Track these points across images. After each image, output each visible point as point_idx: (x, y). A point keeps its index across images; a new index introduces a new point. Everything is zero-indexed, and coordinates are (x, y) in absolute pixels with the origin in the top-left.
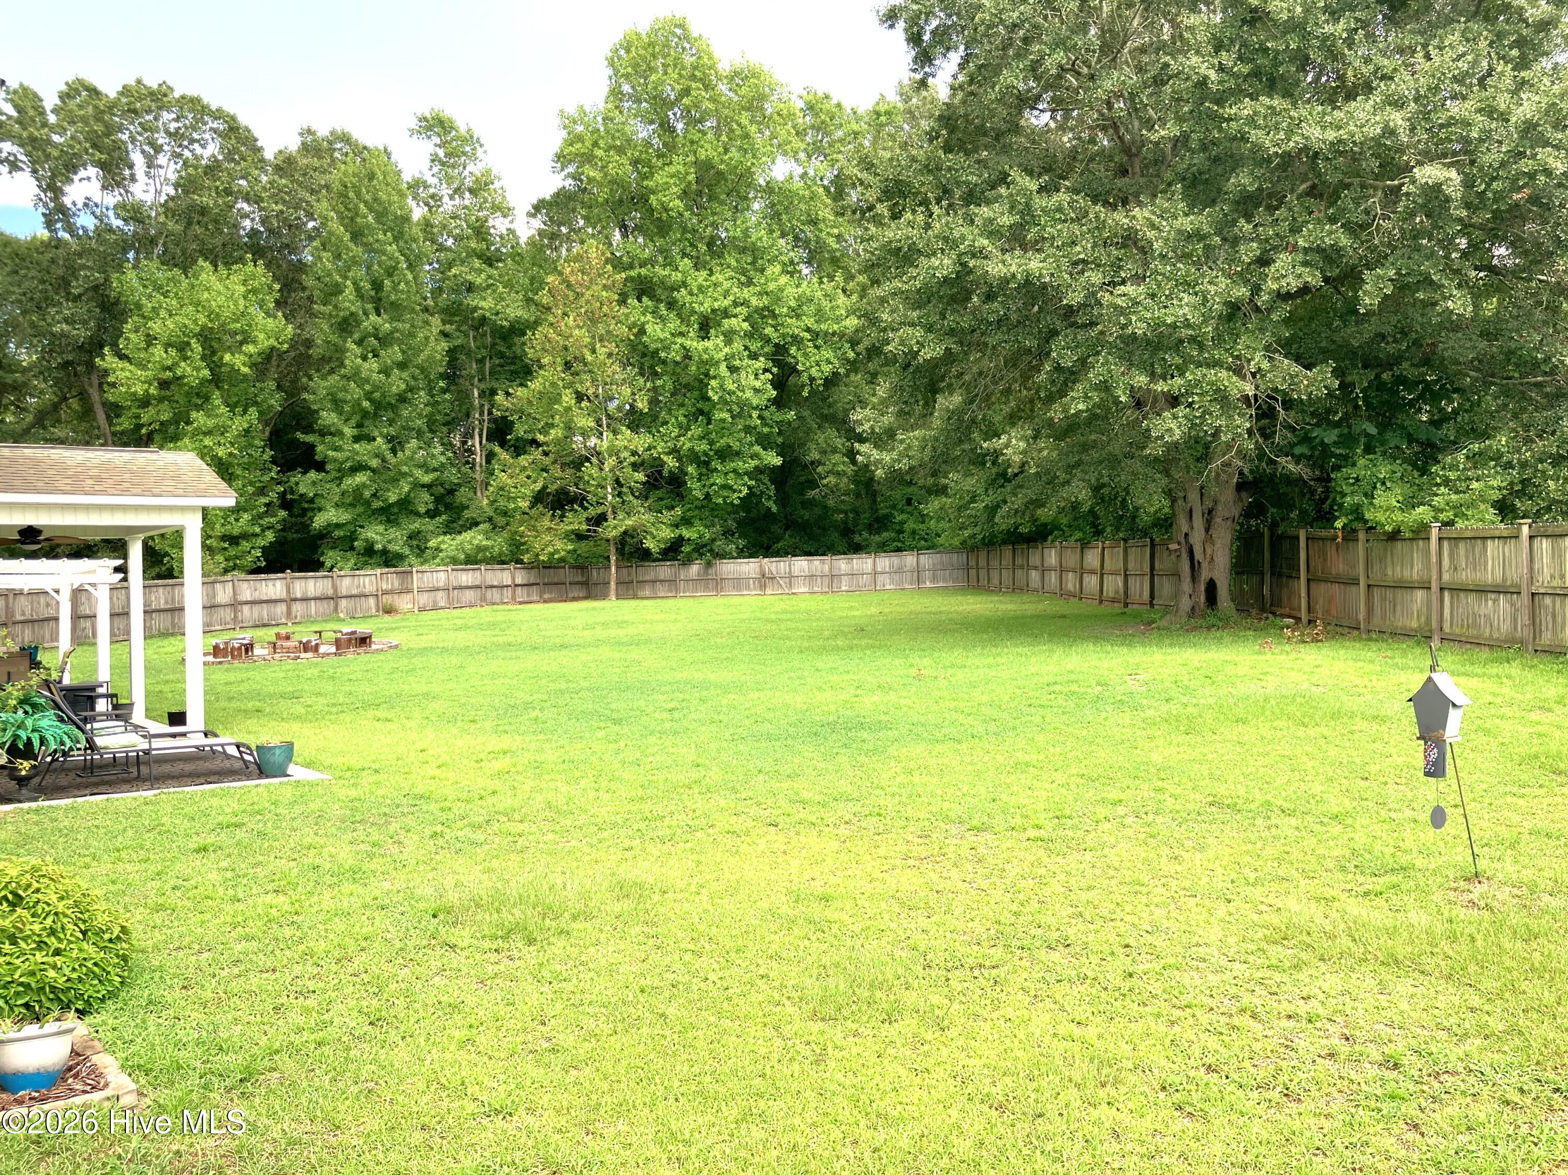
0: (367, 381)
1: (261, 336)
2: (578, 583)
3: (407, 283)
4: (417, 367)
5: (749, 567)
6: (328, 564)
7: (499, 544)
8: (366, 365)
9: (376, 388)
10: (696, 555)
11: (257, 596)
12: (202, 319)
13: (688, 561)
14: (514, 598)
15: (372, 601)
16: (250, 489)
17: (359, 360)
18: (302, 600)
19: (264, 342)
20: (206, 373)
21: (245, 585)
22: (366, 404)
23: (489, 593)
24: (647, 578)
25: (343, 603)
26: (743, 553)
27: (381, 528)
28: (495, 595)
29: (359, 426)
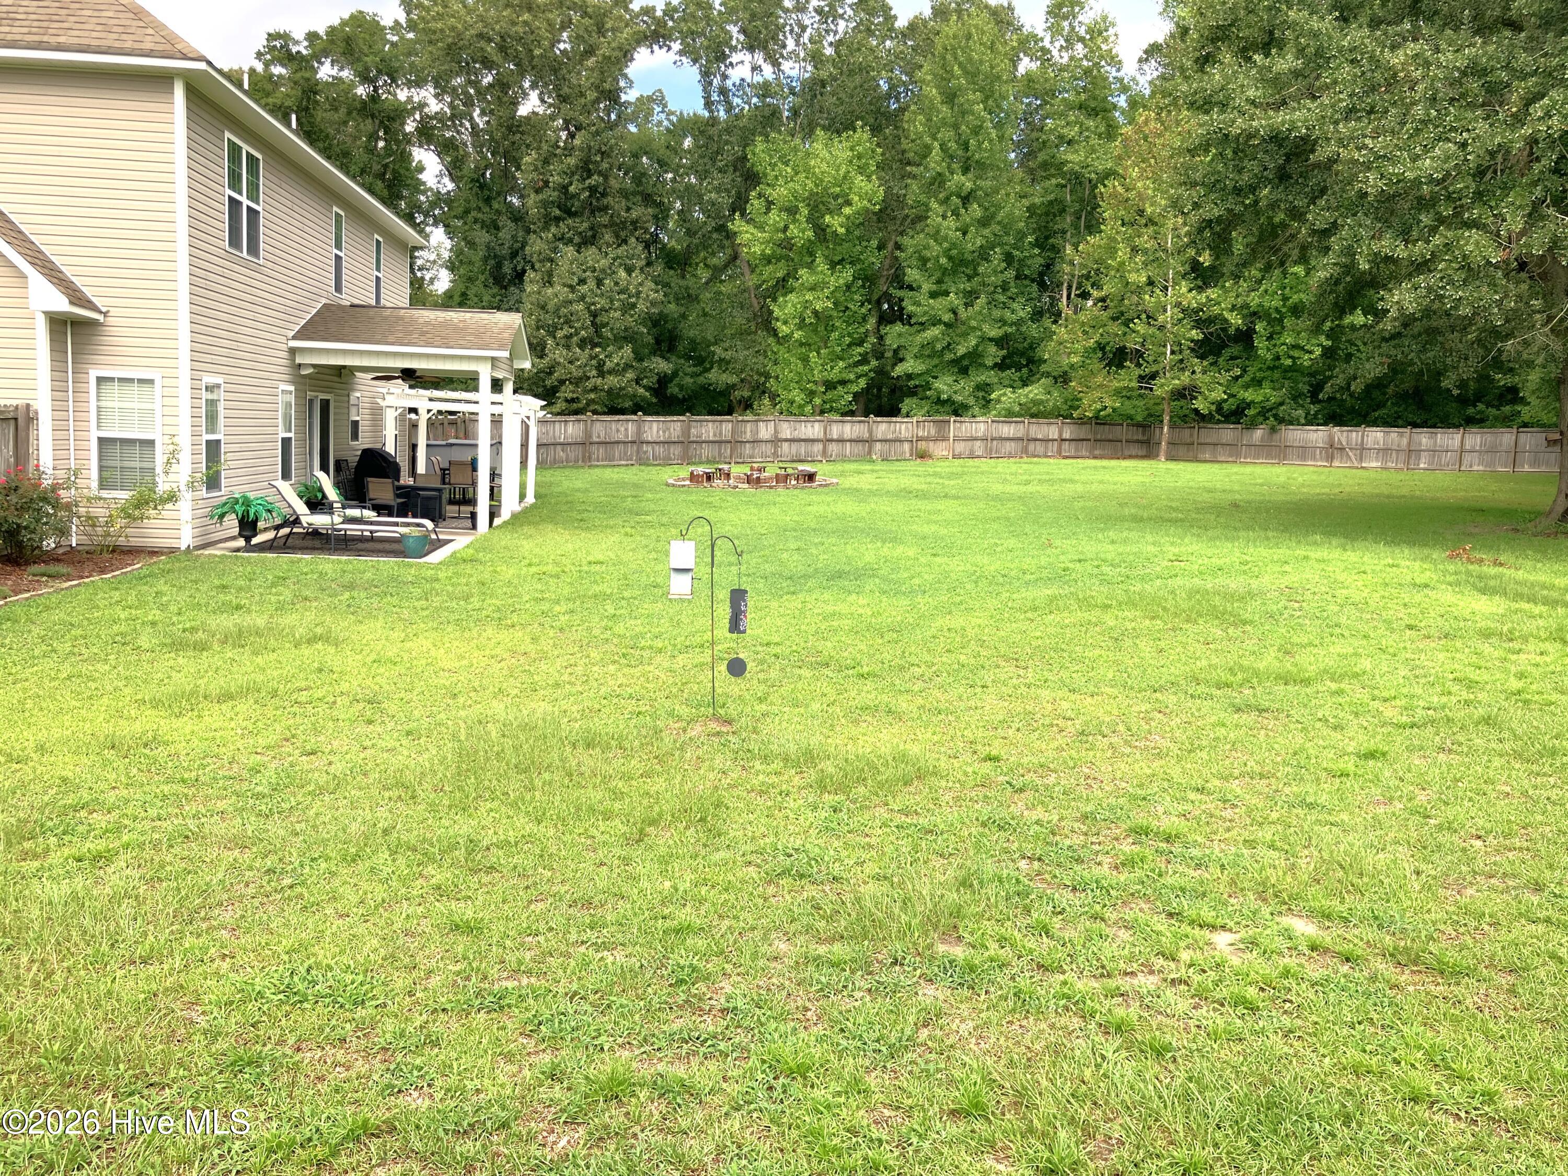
0: (945, 238)
1: (856, 198)
2: (1138, 441)
3: (991, 141)
4: (999, 223)
5: (1317, 435)
6: (904, 411)
7: (1056, 398)
8: (945, 223)
9: (954, 245)
10: (1261, 419)
11: (796, 435)
12: (810, 185)
13: (1252, 425)
14: (1059, 452)
15: (907, 446)
16: (848, 340)
17: (940, 219)
18: (838, 441)
19: (858, 203)
20: (810, 234)
21: (785, 425)
22: (943, 261)
23: (1031, 447)
24: (1208, 440)
25: (878, 446)
26: (1311, 421)
27: (949, 379)
28: (1039, 448)
29: (939, 282)
